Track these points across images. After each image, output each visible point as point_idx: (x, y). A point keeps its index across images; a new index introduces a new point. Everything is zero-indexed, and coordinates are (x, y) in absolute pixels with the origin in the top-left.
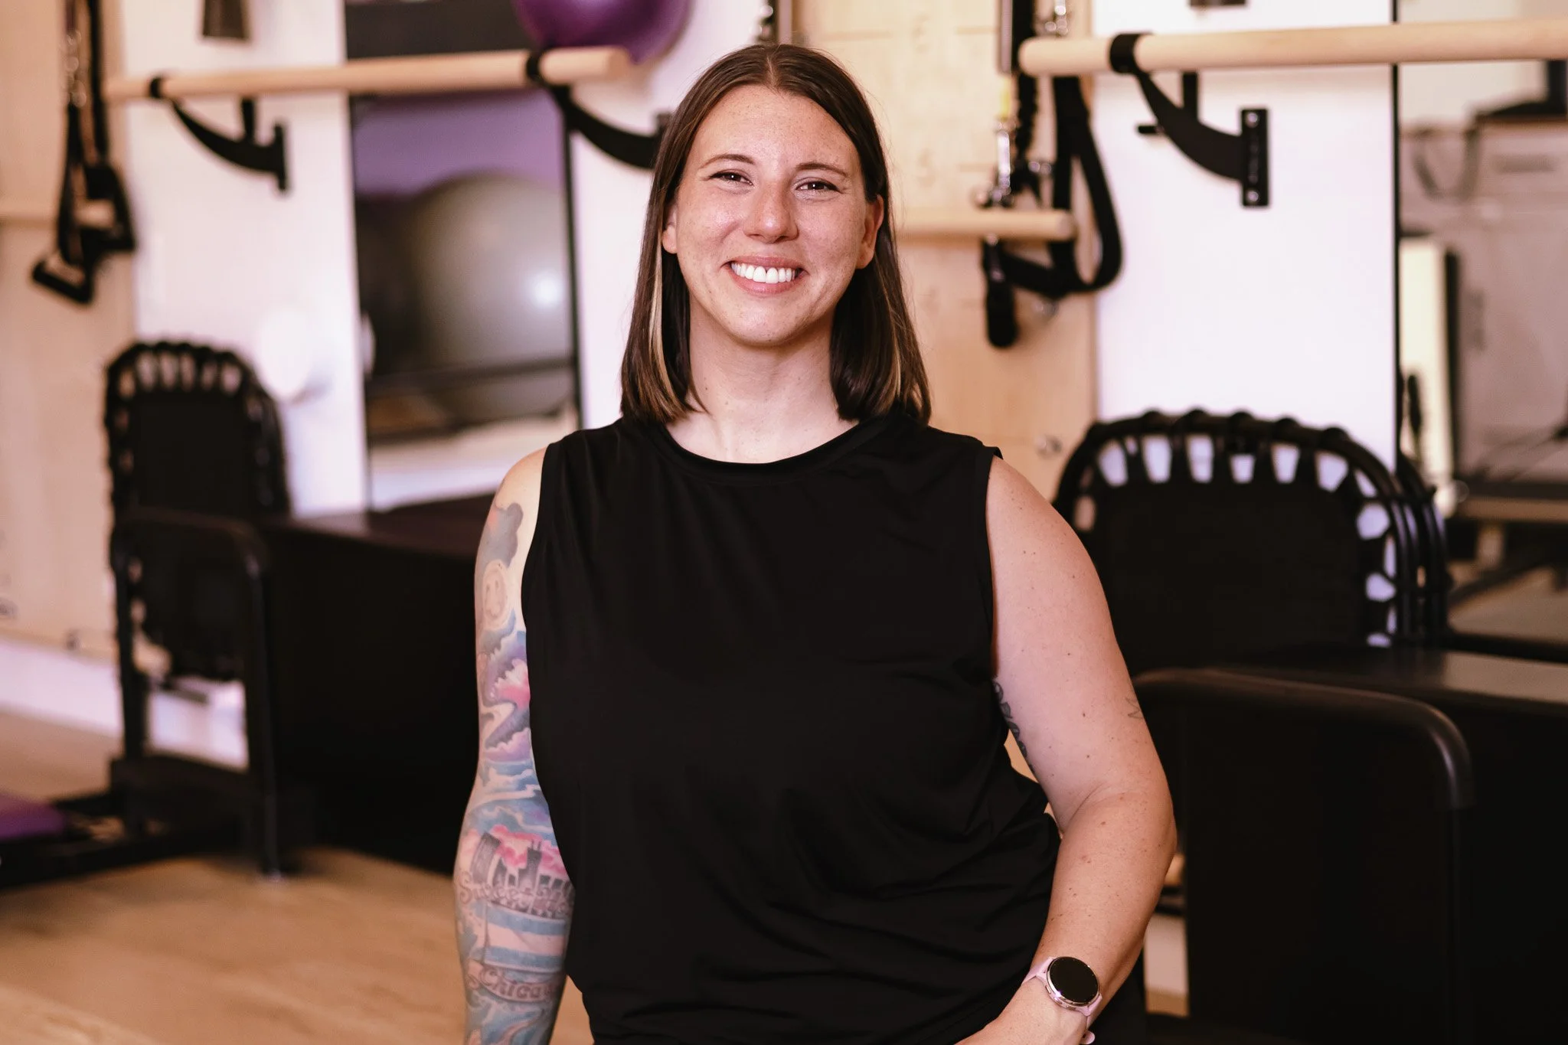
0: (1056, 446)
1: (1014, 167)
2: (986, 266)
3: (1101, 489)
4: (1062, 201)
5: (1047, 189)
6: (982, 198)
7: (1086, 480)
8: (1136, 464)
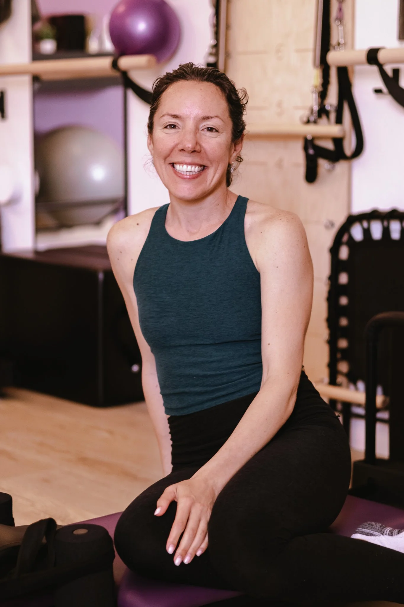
0: (332, 224)
1: (319, 107)
2: (306, 149)
3: (351, 243)
4: (339, 120)
5: (333, 116)
6: (305, 119)
7: (345, 238)
8: (367, 232)
